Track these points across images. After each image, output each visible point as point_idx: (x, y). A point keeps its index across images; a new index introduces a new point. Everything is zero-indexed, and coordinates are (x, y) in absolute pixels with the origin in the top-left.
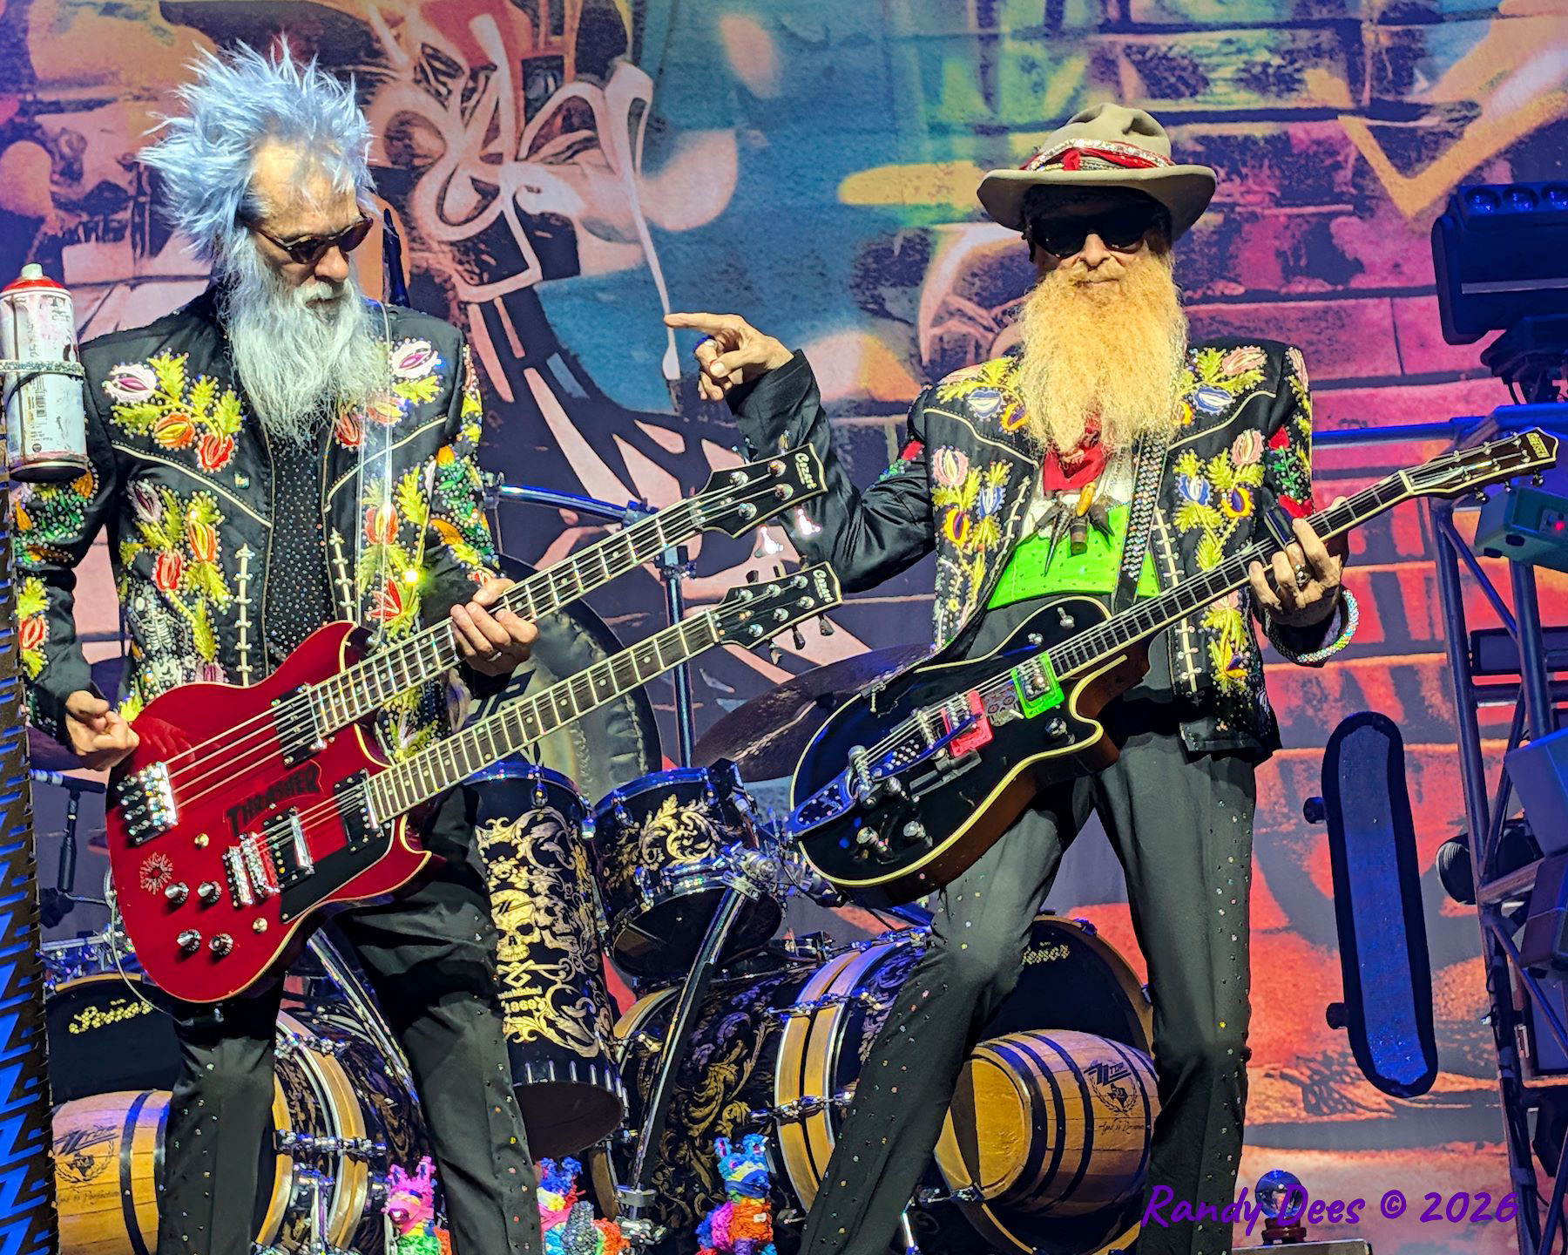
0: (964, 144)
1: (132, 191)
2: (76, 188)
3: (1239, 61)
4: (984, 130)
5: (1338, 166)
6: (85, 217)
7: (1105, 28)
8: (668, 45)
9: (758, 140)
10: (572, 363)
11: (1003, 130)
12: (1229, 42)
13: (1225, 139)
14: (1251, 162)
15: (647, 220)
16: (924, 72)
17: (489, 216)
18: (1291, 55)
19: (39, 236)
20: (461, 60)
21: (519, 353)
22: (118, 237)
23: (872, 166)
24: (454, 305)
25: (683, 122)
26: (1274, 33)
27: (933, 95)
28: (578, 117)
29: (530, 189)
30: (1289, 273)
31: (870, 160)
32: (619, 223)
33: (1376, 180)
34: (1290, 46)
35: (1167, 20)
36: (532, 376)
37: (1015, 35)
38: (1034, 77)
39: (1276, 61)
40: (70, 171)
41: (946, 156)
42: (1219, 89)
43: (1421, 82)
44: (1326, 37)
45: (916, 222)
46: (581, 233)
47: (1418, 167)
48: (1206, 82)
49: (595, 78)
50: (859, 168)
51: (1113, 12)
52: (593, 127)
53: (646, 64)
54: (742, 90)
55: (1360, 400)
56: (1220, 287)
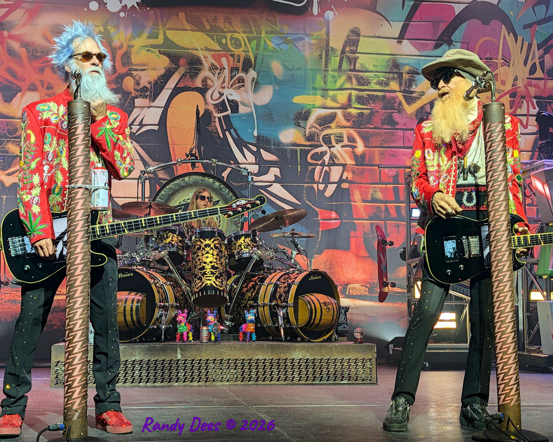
0: (319, 92)
1: (150, 88)
2: (138, 87)
3: (377, 79)
4: (323, 90)
5: (395, 102)
6: (140, 93)
7: (350, 70)
8: (261, 66)
9: (277, 88)
10: (236, 131)
11: (327, 90)
12: (376, 75)
13: (373, 95)
14: (377, 100)
15: (253, 102)
16: (312, 77)
17: (221, 99)
18: (388, 79)
19: (130, 96)
20: (218, 67)
21: (225, 128)
22: (146, 98)
23: (300, 95)
24: (213, 117)
25: (262, 83)
26: (385, 74)
27: (314, 82)
28: (241, 80)
29: (230, 94)
30: (383, 124)
31: (300, 94)
32: (247, 103)
33: (403, 106)
34: (388, 77)
35: (363, 69)
36: (227, 133)
37: (332, 70)
38: (335, 79)
39: (385, 80)
40: (138, 83)
41: (315, 94)
42: (372, 85)
43: (414, 87)
44: (396, 75)
45: (308, 107)
46: (240, 104)
47: (411, 104)
48: (370, 83)
49: (245, 72)
50: (297, 95)
51: (352, 67)
52: (244, 83)
53: (256, 70)
54: (275, 77)
55: (395, 151)
56: (368, 126)
